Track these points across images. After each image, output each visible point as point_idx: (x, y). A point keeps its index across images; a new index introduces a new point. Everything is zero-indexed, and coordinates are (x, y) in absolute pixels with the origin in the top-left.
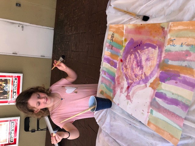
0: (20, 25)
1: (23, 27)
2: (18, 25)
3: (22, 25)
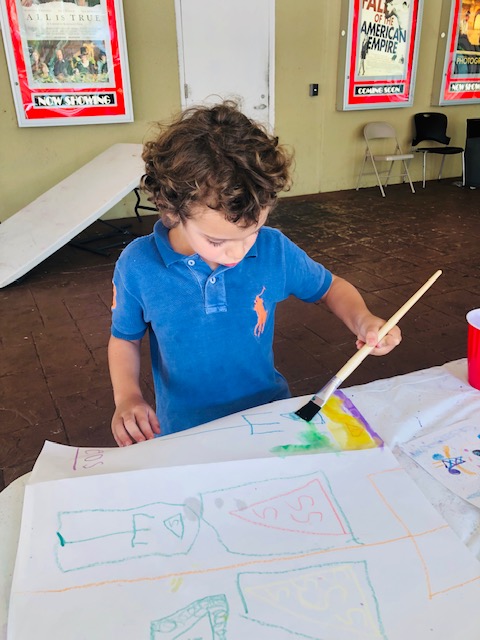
0: (266, 98)
2: (265, 92)
3: (266, 104)
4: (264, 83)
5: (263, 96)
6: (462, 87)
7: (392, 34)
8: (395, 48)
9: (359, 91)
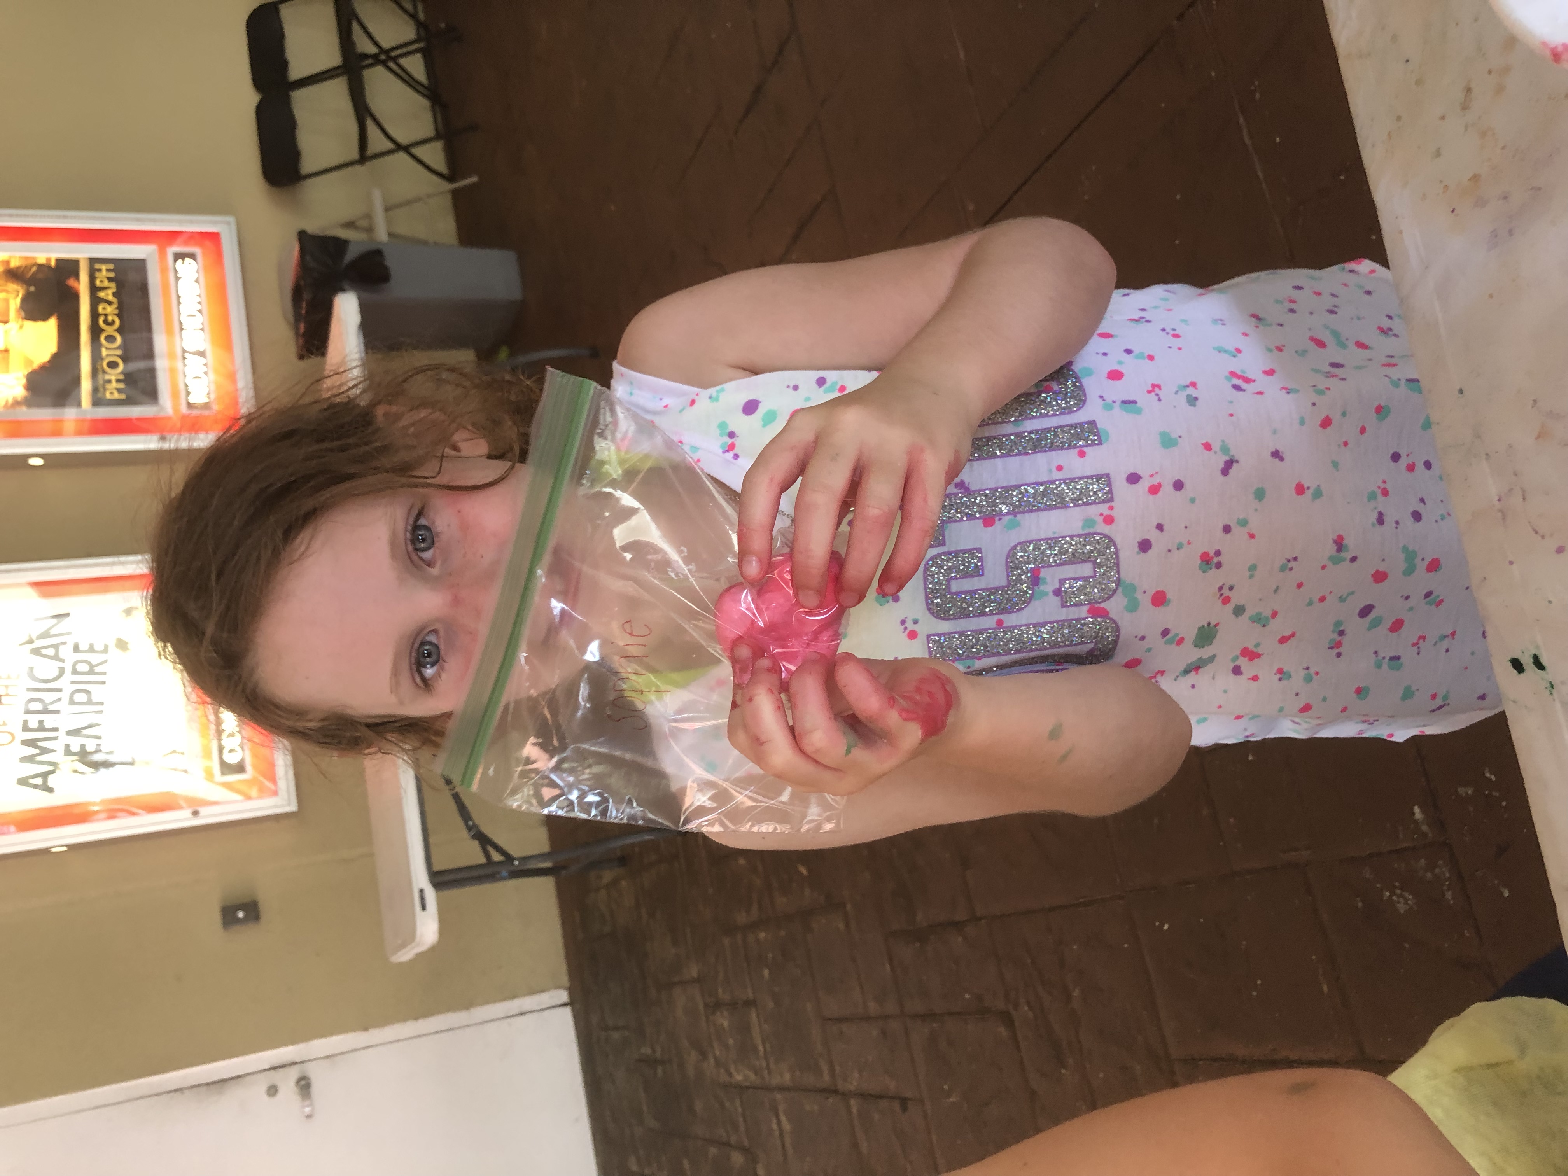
0: (276, 1077)
1: (304, 1086)
2: (260, 1087)
3: (293, 1074)
4: (233, 1096)
5: (273, 1091)
6: (195, 365)
7: (47, 668)
8: (91, 650)
9: (232, 759)
